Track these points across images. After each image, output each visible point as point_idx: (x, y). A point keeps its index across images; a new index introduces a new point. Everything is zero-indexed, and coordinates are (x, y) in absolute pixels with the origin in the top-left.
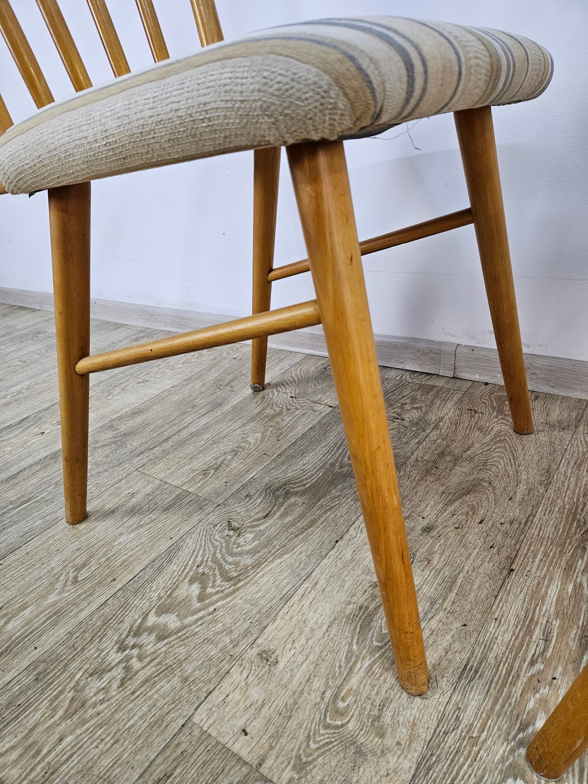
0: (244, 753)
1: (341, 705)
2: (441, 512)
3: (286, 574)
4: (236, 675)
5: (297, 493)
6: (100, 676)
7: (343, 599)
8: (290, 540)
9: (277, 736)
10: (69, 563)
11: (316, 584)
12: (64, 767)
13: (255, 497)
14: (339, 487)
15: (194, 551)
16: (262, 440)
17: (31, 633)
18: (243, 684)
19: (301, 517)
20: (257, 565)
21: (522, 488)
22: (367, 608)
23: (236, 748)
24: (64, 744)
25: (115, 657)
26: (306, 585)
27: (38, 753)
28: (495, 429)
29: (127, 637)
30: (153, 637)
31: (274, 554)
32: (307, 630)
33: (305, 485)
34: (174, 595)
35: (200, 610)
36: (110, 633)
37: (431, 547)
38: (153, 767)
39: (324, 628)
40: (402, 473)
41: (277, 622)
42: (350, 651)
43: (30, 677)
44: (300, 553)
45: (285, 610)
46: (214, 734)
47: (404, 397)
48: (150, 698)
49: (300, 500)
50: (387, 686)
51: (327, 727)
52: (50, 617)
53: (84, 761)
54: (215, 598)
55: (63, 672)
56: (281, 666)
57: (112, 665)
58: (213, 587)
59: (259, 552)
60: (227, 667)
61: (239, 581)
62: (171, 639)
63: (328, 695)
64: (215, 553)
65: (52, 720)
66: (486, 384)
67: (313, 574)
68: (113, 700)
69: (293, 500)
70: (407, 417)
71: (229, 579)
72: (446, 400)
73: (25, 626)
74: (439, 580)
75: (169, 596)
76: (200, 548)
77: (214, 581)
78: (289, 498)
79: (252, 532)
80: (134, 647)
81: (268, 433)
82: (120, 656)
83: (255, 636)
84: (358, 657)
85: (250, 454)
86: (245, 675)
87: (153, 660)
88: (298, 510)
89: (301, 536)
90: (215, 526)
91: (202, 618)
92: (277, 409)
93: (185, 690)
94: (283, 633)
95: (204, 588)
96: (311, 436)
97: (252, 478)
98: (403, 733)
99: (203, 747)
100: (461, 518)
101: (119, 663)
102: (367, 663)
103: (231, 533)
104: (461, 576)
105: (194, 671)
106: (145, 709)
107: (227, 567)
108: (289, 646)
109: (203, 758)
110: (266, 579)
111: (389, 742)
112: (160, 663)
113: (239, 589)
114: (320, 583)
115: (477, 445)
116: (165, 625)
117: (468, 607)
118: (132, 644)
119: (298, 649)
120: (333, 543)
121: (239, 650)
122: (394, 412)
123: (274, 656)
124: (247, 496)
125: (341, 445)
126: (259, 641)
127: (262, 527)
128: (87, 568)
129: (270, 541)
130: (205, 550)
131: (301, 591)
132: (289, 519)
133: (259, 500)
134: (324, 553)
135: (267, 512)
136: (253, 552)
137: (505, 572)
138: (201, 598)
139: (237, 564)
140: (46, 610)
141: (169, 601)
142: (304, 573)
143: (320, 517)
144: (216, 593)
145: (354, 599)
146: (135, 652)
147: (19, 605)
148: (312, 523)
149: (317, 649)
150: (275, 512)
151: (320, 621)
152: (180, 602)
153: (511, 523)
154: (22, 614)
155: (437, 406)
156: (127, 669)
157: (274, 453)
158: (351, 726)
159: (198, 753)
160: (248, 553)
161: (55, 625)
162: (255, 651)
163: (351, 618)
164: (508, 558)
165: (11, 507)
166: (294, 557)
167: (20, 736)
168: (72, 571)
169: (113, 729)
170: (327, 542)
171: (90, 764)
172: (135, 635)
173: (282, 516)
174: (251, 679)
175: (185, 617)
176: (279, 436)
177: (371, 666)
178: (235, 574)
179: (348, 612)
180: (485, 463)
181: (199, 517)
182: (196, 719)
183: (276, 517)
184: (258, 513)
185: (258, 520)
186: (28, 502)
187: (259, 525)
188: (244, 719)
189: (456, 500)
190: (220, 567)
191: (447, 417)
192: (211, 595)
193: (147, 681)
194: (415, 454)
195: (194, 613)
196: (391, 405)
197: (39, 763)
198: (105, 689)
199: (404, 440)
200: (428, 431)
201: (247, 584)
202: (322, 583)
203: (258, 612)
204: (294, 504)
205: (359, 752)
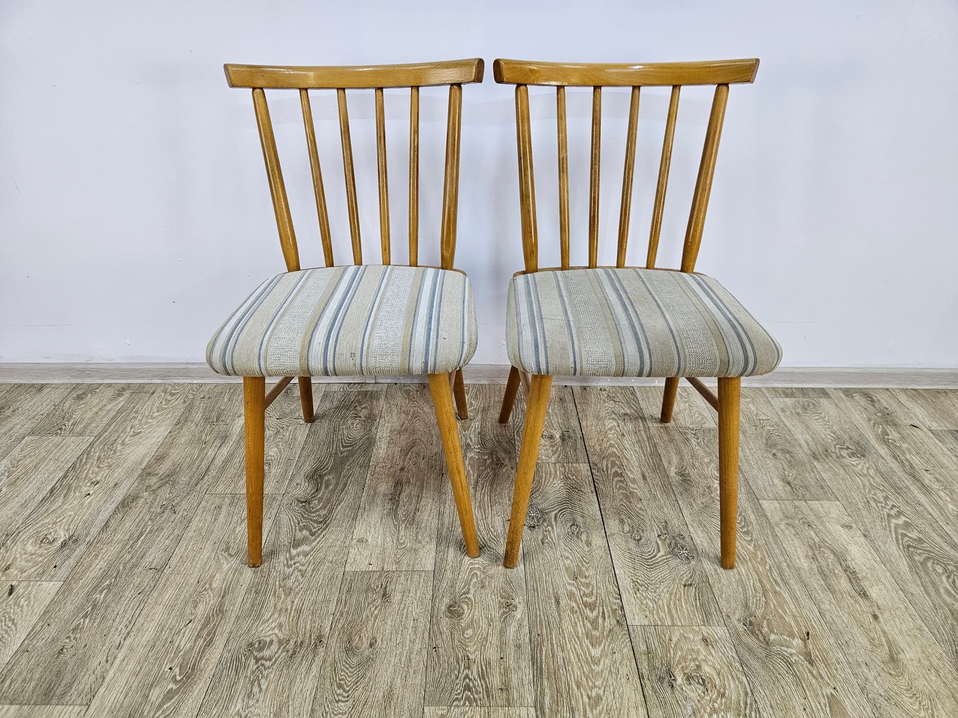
0: (375, 569)
1: (401, 541)
2: (404, 460)
3: (347, 511)
4: (353, 551)
5: (326, 474)
6: (288, 579)
7: (380, 509)
8: (339, 496)
9: (384, 560)
10: (217, 550)
11: (365, 508)
12: (303, 607)
13: (303, 483)
14: (348, 464)
15: (290, 519)
16: (280, 452)
17: (231, 582)
18: (358, 553)
19: (337, 484)
20: (330, 512)
21: (435, 437)
22: (393, 509)
23: (370, 569)
24: (295, 603)
25: (288, 571)
26: (360, 511)
27: (286, 610)
28: (412, 410)
29: (288, 562)
30: (301, 557)
31: (335, 505)
32: (372, 525)
33: (327, 469)
34: (297, 538)
35: (316, 539)
36: (277, 565)
37: (407, 476)
38: (342, 590)
39: (379, 522)
40: (376, 447)
41: (357, 529)
42: (394, 525)
43: (252, 594)
44: (348, 500)
45: (357, 523)
46: (359, 570)
47: (352, 402)
48: (321, 573)
49: (330, 477)
50: (415, 529)
51: (401, 549)
52: (235, 573)
53: (311, 601)
54: (319, 532)
55: (268, 586)
56: (370, 541)
57: (291, 573)
58: (314, 528)
59: (326, 507)
60: (347, 551)
61: (326, 521)
62: (311, 553)
63: (395, 541)
64: (302, 516)
65: (282, 600)
66: (396, 384)
67: (361, 505)
68: (304, 582)
69: (326, 478)
70: (361, 414)
71: (321, 522)
72: (378, 399)
73: (224, 582)
74: (416, 488)
75: (294, 540)
76: (292, 516)
77: (313, 526)
78: (323, 478)
79: (315, 500)
80: (295, 564)
81: (281, 446)
82: (291, 570)
83: (351, 537)
84: (399, 526)
85: (279, 462)
86: (357, 550)
87: (309, 564)
88: (333, 482)
89: (343, 493)
90: (291, 504)
91: (320, 541)
92: (274, 429)
93: (334, 565)
94: (362, 531)
95: (310, 531)
96: (311, 441)
97: (292, 475)
98: (427, 539)
99: (357, 575)
100: (414, 459)
101: (293, 571)
102: (403, 526)
103: (304, 504)
104: (425, 483)
105: (333, 558)
106: (322, 577)
107: (315, 518)
108: (368, 534)
109: (360, 578)
110: (339, 515)
111: (424, 543)
112: (314, 563)
113: (329, 524)
114: (367, 507)
115: (407, 422)
116: (303, 550)
117: (432, 493)
118: (293, 563)
119: (374, 533)
120: (362, 490)
121: (347, 544)
122: (352, 414)
123: (364, 540)
124: (297, 484)
125: (333, 441)
126: (354, 537)
127: (320, 496)
128: (231, 549)
129: (328, 501)
130: (295, 517)
131: (360, 514)
132: (331, 488)
133: (307, 484)
134: (360, 496)
135: (316, 488)
136: (324, 507)
137: (441, 476)
138: (312, 534)
139: (319, 515)
140: (228, 572)
141: (296, 542)
142: (356, 507)
143: (347, 481)
144: (318, 530)
145: (386, 507)
146: (298, 565)
147: (208, 577)
148: (345, 485)
149: (382, 530)
150: (321, 487)
151: (376, 520)
152: (303, 540)
153: (436, 455)
154: (215, 579)
155: (375, 404)
156: (300, 571)
157: (295, 457)
158: (408, 545)
159: (356, 578)
160: (321, 509)
161: (242, 574)
162: (355, 541)
163: (388, 514)
164: (440, 470)
165: (131, 542)
166: (347, 502)
167: (272, 610)
168: (223, 553)
169: (314, 588)
170: (358, 490)
171: (314, 601)
172: (291, 560)
173: (327, 487)
174: (360, 550)
175: (311, 544)
176: (290, 446)
177: (406, 526)
178: (322, 520)
179: (385, 513)
180: (414, 430)
181: (277, 504)
182: (347, 569)
183: (323, 489)
184: (311, 490)
185: (314, 493)
186: (142, 535)
187: (316, 496)
188: (367, 561)
189: (408, 452)
190: (311, 520)
191: (383, 410)
192: (316, 532)
193: (313, 571)
194: (378, 435)
195: (314, 541)
196: (348, 409)
197: (290, 612)
198: (297, 580)
199: (368, 429)
200: (378, 420)
201: (331, 521)
202: (367, 508)
203: (346, 528)
204: (329, 480)
205: (415, 550)
